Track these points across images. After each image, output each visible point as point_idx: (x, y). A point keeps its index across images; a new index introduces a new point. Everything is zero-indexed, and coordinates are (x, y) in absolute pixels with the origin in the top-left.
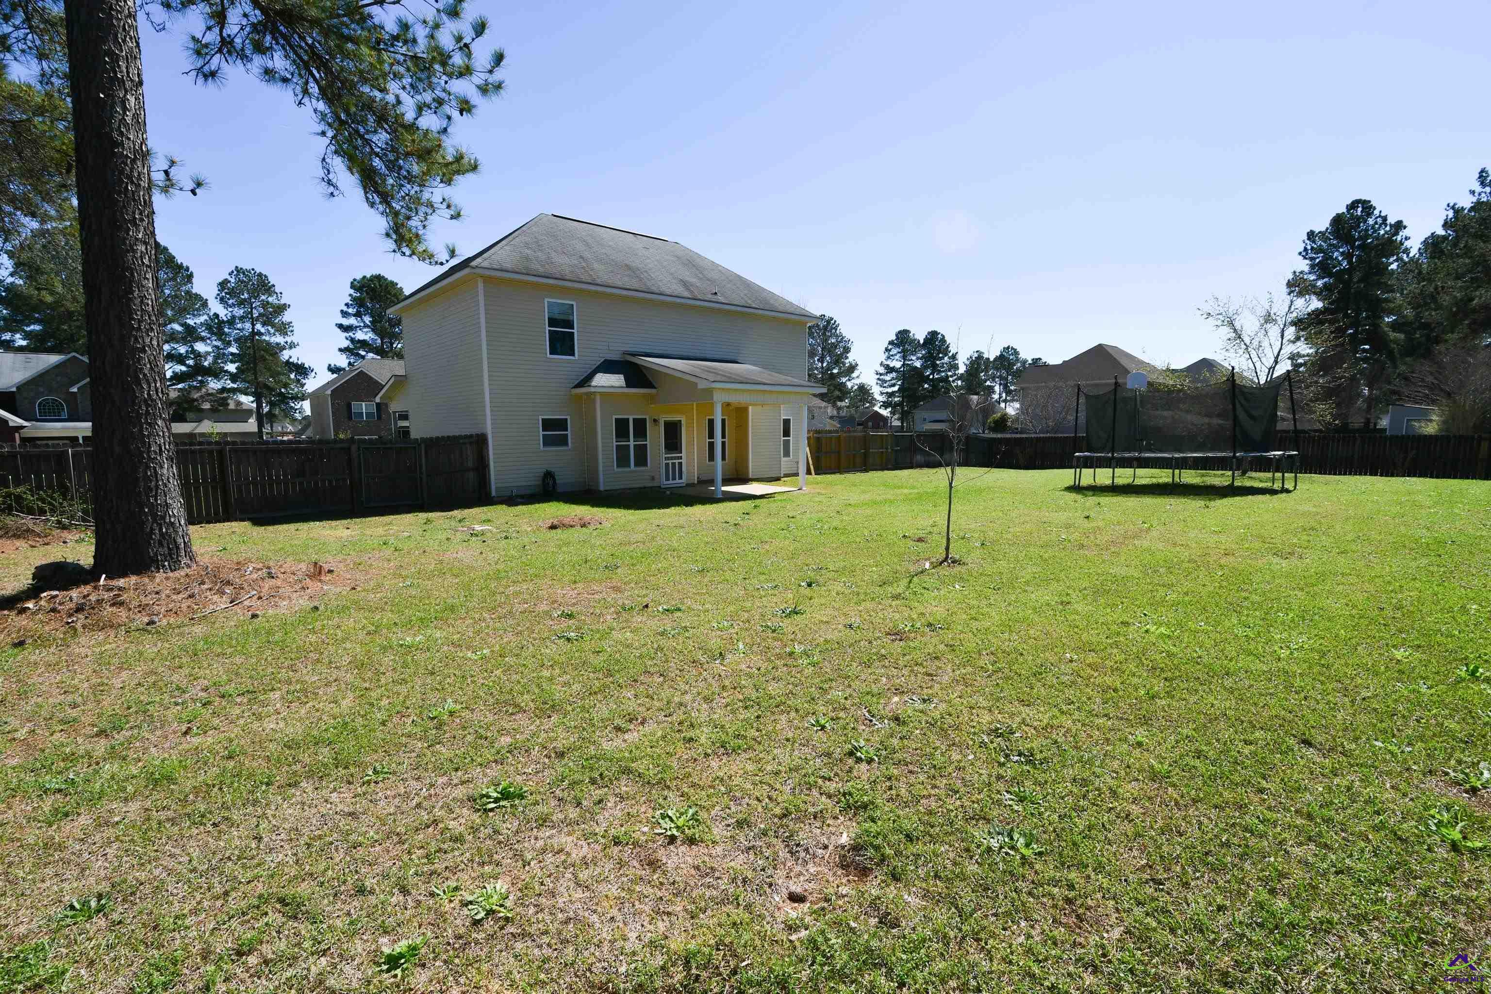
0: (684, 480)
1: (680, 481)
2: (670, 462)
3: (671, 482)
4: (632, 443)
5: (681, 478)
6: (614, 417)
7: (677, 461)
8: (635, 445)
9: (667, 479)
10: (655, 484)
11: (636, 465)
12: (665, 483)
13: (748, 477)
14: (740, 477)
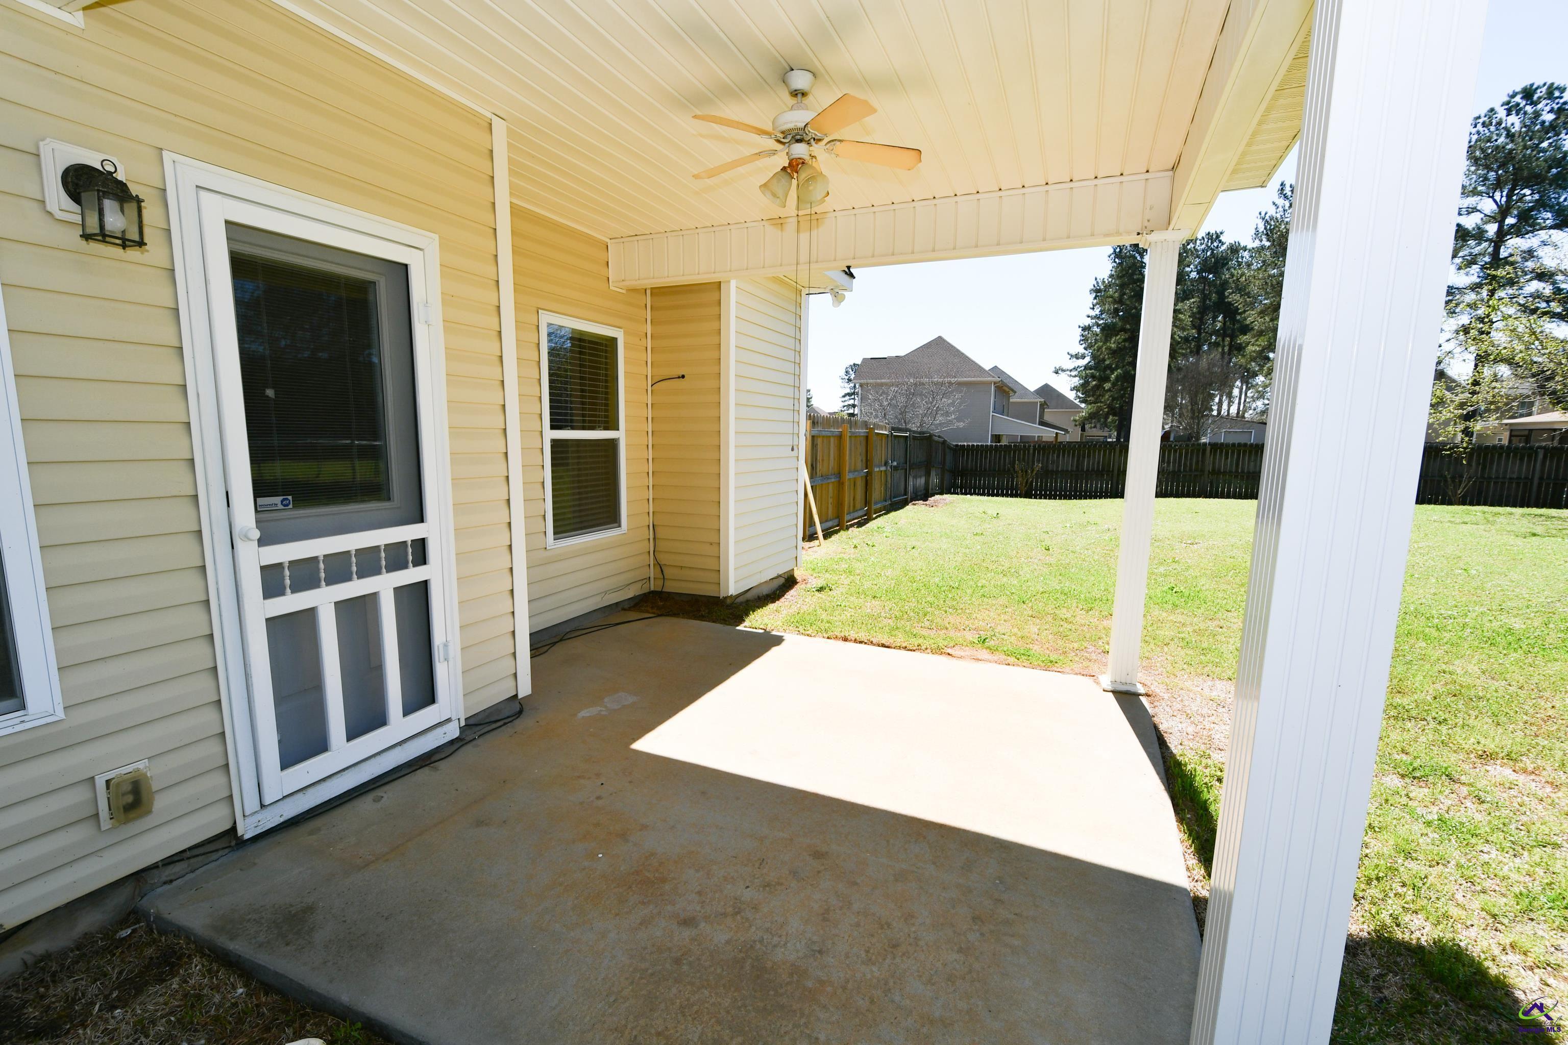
13: (722, 595)
14: (671, 587)
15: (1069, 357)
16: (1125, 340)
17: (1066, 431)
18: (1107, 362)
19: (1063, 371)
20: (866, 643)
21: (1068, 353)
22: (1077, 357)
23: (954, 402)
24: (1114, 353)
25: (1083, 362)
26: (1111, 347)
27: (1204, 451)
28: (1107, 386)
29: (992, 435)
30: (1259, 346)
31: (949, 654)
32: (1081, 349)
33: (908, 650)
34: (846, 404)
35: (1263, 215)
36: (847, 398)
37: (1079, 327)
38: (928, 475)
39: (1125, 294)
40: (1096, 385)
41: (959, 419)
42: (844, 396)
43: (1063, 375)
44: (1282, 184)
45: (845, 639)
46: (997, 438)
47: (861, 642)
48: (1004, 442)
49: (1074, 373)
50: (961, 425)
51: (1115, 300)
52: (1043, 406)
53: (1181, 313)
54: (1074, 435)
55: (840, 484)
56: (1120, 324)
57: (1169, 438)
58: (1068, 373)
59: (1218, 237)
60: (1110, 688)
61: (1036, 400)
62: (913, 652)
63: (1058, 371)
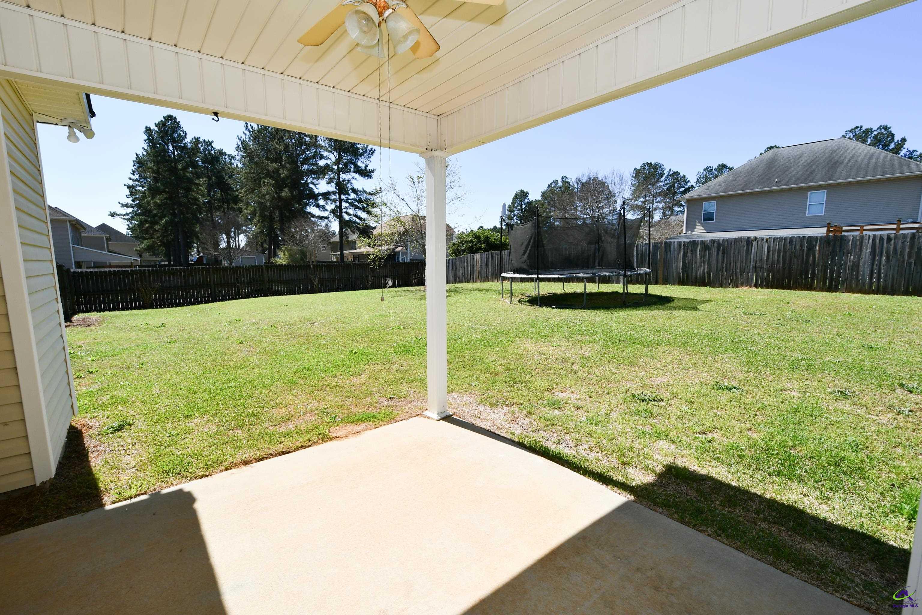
13: (40, 481)
15: (121, 205)
16: (166, 198)
18: (155, 212)
19: (117, 215)
20: (267, 458)
21: (119, 203)
22: (127, 206)
24: (158, 206)
25: (132, 210)
26: (157, 203)
27: (262, 269)
28: (157, 227)
29: (75, 262)
30: (250, 210)
31: (337, 437)
32: (129, 201)
33: (306, 448)
35: (240, 138)
37: (125, 185)
39: (160, 168)
40: (148, 227)
43: (117, 218)
45: (246, 463)
47: (262, 459)
49: (127, 217)
51: (154, 171)
52: (107, 239)
53: (201, 186)
56: (162, 187)
57: (203, 261)
58: (122, 217)
60: (439, 418)
61: (102, 236)
62: (311, 448)
63: (112, 215)
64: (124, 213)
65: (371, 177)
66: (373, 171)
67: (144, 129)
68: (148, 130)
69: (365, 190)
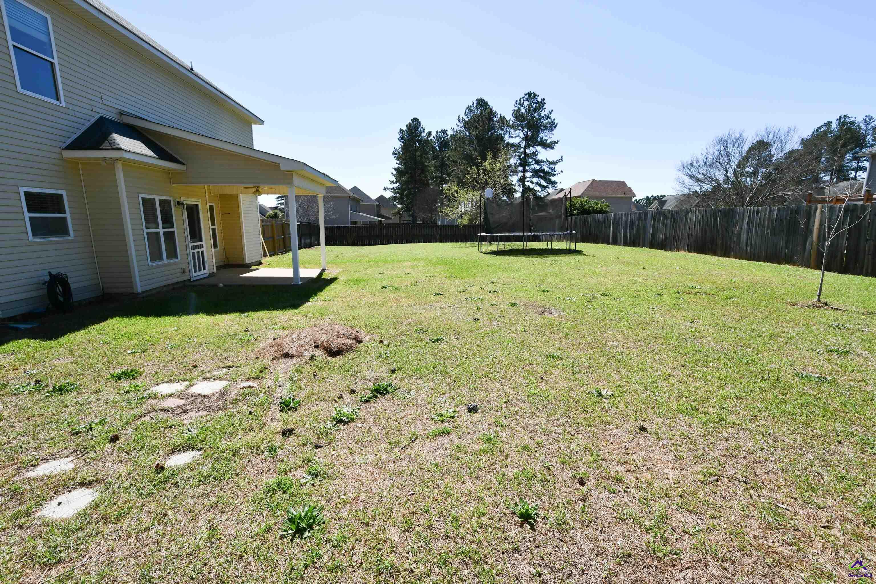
0: (206, 271)
1: (203, 272)
2: (195, 251)
3: (198, 273)
4: (161, 230)
5: (204, 269)
6: (141, 196)
7: (200, 250)
8: (165, 233)
9: (195, 271)
10: (185, 277)
11: (168, 258)
12: (195, 274)
13: (245, 263)
14: (230, 263)
15: (390, 183)
16: (408, 178)
17: (389, 218)
19: (388, 189)
22: (393, 182)
23: (331, 206)
24: (405, 183)
25: (396, 185)
29: (351, 222)
32: (395, 179)
34: (280, 202)
36: (280, 199)
37: (393, 168)
38: (311, 239)
41: (333, 214)
42: (278, 198)
43: (388, 191)
44: (459, 117)
46: (355, 223)
48: (359, 225)
49: (392, 190)
50: (335, 217)
52: (378, 206)
54: (395, 220)
55: (274, 241)
58: (390, 190)
59: (445, 132)
61: (376, 204)
63: (385, 189)
64: (391, 187)
65: (553, 148)
66: (555, 143)
67: (399, 131)
68: (401, 131)
69: (548, 159)
